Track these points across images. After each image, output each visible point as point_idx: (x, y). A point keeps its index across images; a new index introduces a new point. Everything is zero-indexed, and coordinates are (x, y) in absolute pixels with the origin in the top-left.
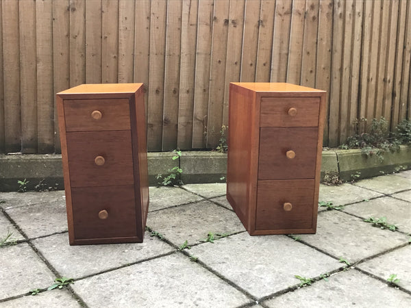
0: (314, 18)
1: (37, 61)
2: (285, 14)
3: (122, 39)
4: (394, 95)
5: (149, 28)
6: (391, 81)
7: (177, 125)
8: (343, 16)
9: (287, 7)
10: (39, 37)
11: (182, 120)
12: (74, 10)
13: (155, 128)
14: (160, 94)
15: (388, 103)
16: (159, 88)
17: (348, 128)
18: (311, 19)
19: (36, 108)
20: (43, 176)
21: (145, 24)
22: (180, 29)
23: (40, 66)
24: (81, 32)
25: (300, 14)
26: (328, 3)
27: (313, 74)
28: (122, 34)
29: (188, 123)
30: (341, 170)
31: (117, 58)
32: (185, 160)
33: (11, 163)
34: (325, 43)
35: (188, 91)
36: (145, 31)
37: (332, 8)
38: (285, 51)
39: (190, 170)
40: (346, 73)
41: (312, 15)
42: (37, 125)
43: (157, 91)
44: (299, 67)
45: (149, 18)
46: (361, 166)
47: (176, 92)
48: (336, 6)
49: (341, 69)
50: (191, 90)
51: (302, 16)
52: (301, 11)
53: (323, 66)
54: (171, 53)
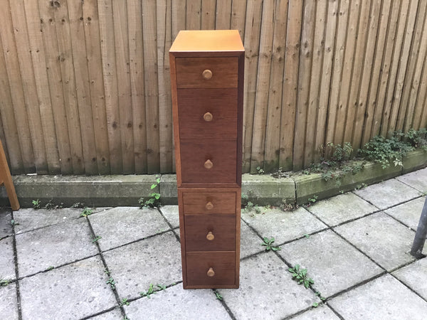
0: (280, 59)
1: (39, 103)
2: (253, 56)
3: (107, 82)
4: (366, 115)
5: (129, 73)
6: (364, 104)
7: (159, 154)
8: (310, 55)
9: (254, 51)
10: (38, 83)
11: (163, 150)
12: (63, 60)
13: (140, 156)
14: (143, 128)
15: (359, 124)
16: (142, 123)
17: (314, 152)
18: (278, 61)
19: (43, 141)
20: (52, 196)
21: (126, 69)
22: (156, 73)
23: (42, 107)
24: (72, 78)
25: (266, 56)
26: (295, 45)
27: (279, 109)
28: (106, 78)
29: (168, 152)
30: (299, 196)
31: (104, 99)
32: (164, 186)
33: (27, 186)
34: (291, 82)
35: (167, 126)
36: (126, 76)
37: (298, 49)
38: (253, 91)
39: (168, 194)
40: (312, 107)
41: (279, 57)
42: (46, 154)
43: (140, 126)
44: (266, 104)
45: (128, 64)
46: (320, 189)
47: (157, 126)
48: (303, 47)
49: (307, 104)
50: (169, 125)
51: (270, 58)
52: (268, 53)
53: (288, 103)
54: (150, 94)
